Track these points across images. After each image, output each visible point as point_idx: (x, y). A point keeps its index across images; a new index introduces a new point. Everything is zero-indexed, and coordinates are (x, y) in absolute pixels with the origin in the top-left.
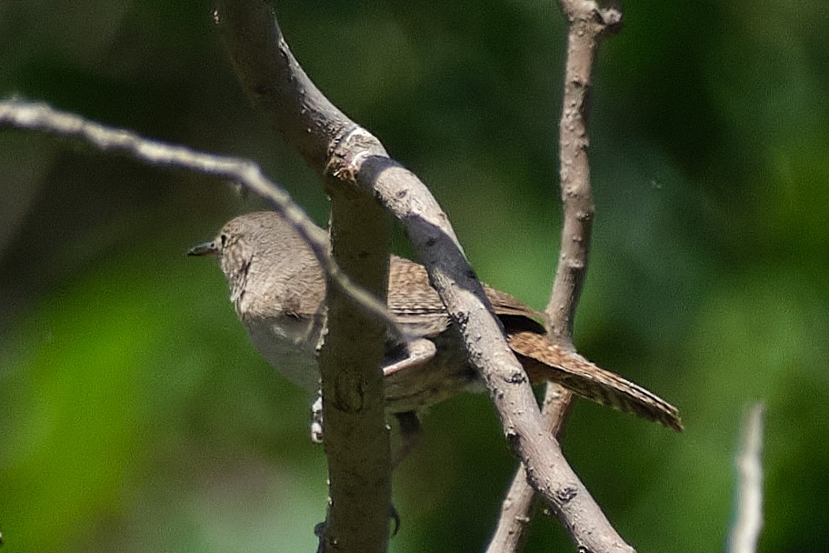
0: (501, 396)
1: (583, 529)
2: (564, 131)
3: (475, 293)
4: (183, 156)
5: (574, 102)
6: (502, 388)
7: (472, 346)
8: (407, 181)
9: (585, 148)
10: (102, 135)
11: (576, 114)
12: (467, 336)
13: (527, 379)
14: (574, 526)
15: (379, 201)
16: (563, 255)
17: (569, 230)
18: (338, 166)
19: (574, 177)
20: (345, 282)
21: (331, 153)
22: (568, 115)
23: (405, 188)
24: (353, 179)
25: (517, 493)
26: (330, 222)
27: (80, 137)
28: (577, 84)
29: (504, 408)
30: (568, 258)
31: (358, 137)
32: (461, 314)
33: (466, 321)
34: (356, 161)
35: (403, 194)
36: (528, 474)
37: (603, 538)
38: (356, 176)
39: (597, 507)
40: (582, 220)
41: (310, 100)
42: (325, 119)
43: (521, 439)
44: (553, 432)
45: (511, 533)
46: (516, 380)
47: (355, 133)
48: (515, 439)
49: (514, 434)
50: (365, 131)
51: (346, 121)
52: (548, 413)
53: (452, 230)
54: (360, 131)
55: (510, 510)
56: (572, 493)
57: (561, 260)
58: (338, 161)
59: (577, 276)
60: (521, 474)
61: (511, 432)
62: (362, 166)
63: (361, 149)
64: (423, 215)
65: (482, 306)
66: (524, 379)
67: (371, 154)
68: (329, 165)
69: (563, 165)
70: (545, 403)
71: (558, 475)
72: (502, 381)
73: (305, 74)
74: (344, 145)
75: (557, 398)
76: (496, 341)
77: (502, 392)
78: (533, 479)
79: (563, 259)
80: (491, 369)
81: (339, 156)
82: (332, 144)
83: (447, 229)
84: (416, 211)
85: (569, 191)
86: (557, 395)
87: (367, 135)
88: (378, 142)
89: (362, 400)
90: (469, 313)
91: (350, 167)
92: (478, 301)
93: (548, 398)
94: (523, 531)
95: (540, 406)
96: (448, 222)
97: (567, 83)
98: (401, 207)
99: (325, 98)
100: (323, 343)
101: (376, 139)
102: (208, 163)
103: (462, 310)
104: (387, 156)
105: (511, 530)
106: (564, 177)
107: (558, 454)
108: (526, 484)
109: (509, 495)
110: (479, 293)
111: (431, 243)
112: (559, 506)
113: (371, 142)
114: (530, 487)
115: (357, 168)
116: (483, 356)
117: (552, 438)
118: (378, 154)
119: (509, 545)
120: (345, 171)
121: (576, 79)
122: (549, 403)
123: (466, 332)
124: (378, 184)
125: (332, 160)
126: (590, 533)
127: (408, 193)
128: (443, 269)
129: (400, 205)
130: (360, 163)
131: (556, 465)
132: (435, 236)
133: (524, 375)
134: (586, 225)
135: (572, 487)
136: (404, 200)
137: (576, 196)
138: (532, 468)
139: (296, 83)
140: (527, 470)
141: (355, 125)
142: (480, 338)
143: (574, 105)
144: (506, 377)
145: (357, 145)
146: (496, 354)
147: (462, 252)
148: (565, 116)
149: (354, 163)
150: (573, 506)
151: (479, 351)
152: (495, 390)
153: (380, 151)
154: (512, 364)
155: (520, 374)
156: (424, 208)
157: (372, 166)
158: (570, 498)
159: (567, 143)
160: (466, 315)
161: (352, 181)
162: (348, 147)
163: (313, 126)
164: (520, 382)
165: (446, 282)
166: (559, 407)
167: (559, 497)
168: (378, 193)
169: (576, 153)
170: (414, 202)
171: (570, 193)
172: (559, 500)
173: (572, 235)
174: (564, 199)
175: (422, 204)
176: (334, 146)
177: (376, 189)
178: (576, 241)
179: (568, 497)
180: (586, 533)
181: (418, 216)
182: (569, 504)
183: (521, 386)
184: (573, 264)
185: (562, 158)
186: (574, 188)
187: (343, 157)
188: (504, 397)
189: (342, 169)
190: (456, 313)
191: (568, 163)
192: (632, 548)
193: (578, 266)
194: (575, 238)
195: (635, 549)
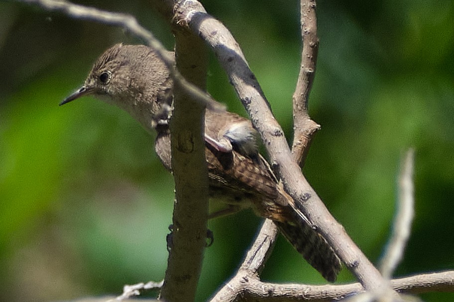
0: (269, 143)
1: (315, 216)
3: (254, 87)
4: (94, 13)
6: (270, 139)
7: (253, 116)
8: (216, 25)
9: (314, 7)
12: (250, 111)
14: (309, 214)
15: (201, 38)
16: (303, 66)
17: (306, 52)
18: (179, 18)
19: (308, 23)
20: (183, 82)
21: (175, 11)
23: (216, 30)
24: (187, 25)
26: (175, 49)
29: (271, 150)
30: (305, 67)
31: (190, 2)
32: (247, 99)
33: (250, 102)
34: (188, 15)
35: (214, 33)
36: (284, 185)
37: (326, 221)
38: (189, 24)
39: (322, 204)
40: (312, 47)
43: (281, 168)
44: (298, 163)
46: (277, 134)
48: (277, 167)
49: (276, 164)
52: (294, 152)
53: (242, 53)
56: (309, 196)
57: (301, 68)
58: (179, 15)
59: (310, 77)
61: (275, 163)
62: (192, 18)
63: (191, 9)
64: (226, 45)
65: (258, 94)
66: (282, 134)
67: (197, 11)
68: (174, 17)
69: (302, 16)
70: (293, 146)
71: (301, 186)
72: (270, 135)
74: (182, 7)
75: (300, 144)
76: (266, 113)
77: (269, 141)
78: (287, 188)
79: (303, 67)
80: (263, 128)
81: (179, 13)
82: (175, 6)
83: (239, 52)
84: (222, 42)
85: (305, 31)
86: (299, 142)
87: (195, 1)
88: (201, 5)
89: (193, 146)
90: (251, 98)
91: (185, 19)
92: (256, 91)
93: (294, 144)
95: (291, 150)
96: (239, 48)
98: (213, 41)
100: (171, 115)
101: (200, 3)
102: (108, 16)
103: (247, 96)
104: (205, 12)
106: (303, 23)
107: (301, 175)
110: (257, 86)
111: (231, 60)
112: (302, 203)
113: (197, 5)
115: (190, 19)
116: (259, 121)
117: (298, 166)
118: (201, 12)
119: (273, 225)
120: (183, 21)
122: (295, 146)
123: (250, 108)
124: (201, 28)
125: (176, 15)
126: (318, 218)
127: (218, 33)
128: (237, 74)
129: (213, 39)
130: (191, 16)
131: (300, 181)
132: (232, 56)
133: (282, 131)
134: (315, 49)
135: (308, 192)
136: (215, 37)
137: (309, 33)
138: (286, 183)
140: (283, 183)
142: (257, 112)
144: (272, 133)
145: (190, 7)
146: (266, 120)
149: (188, 16)
150: (309, 203)
151: (257, 119)
152: (266, 140)
153: (202, 10)
154: (275, 125)
155: (280, 131)
156: (227, 41)
157: (197, 18)
158: (308, 199)
159: (304, 4)
160: (249, 99)
161: (187, 27)
162: (185, 8)
164: (279, 135)
165: (239, 81)
166: (301, 149)
167: (301, 198)
168: (201, 33)
169: (309, 10)
170: (221, 37)
171: (306, 32)
172: (301, 200)
173: (307, 55)
174: (302, 35)
175: (225, 38)
176: (177, 7)
177: (200, 30)
178: (309, 58)
179: (306, 198)
180: (316, 218)
181: (223, 45)
182: (307, 202)
183: (280, 138)
184: (308, 70)
185: (302, 13)
186: (308, 29)
187: (182, 13)
188: (271, 144)
189: (181, 20)
190: (244, 98)
191: (305, 15)
192: (341, 226)
193: (310, 71)
194: (309, 56)
195: (343, 226)
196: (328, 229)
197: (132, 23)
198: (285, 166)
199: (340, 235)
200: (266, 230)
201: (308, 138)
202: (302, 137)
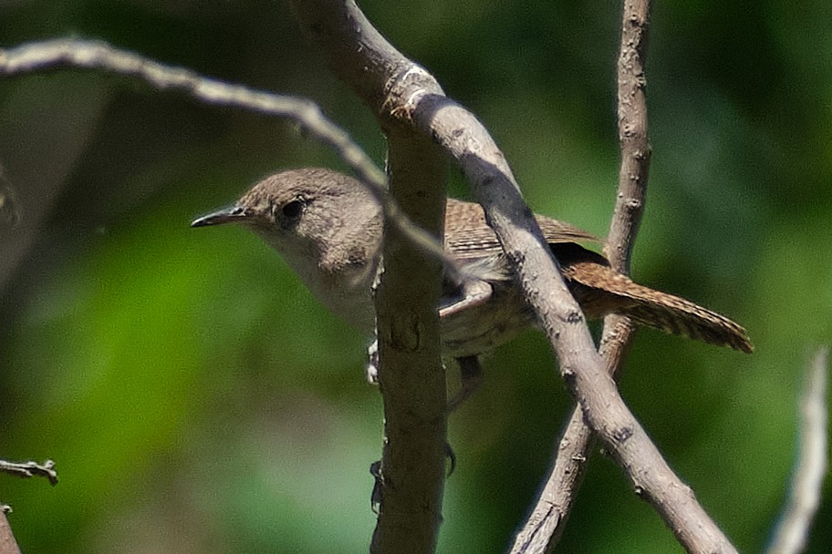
0: (558, 335)
1: (640, 469)
2: (621, 71)
3: (532, 231)
4: (242, 96)
5: (631, 41)
6: (558, 327)
7: (529, 285)
8: (463, 119)
9: (642, 87)
10: (160, 74)
11: (633, 54)
12: (524, 275)
13: (583, 318)
14: (630, 466)
15: (435, 139)
16: (621, 194)
17: (627, 168)
18: (395, 105)
19: (631, 116)
20: (404, 224)
21: (388, 92)
22: (625, 54)
23: (462, 126)
24: (409, 117)
25: (574, 433)
26: (386, 161)
27: (138, 77)
28: (634, 23)
29: (561, 349)
30: (624, 197)
31: (414, 75)
32: (518, 253)
33: (523, 259)
34: (412, 99)
35: (459, 132)
36: (584, 414)
37: (660, 478)
38: (412, 115)
39: (653, 447)
40: (639, 159)
41: (366, 38)
42: (381, 58)
43: (578, 380)
44: (610, 372)
45: (567, 472)
46: (572, 318)
47: (411, 71)
48: (572, 379)
49: (570, 373)
50: (422, 70)
51: (403, 60)
52: (604, 352)
53: (509, 170)
54: (415, 69)
55: (567, 450)
56: (628, 432)
57: (618, 198)
58: (394, 100)
59: (634, 215)
60: (577, 414)
61: (568, 371)
62: (419, 104)
63: (417, 87)
64: (480, 154)
65: (539, 245)
66: (580, 318)
67: (427, 93)
68: (385, 103)
69: (620, 103)
70: (602, 342)
71: (614, 414)
72: (559, 321)
73: (361, 12)
74: (400, 84)
75: (614, 337)
76: (552, 280)
77: (558, 332)
78: (590, 419)
79: (621, 197)
80: (547, 308)
81: (395, 94)
82: (388, 83)
83: (504, 168)
84: (472, 150)
85: (626, 130)
86: (614, 334)
87: (424, 73)
88: (435, 81)
89: (418, 338)
90: (525, 253)
91: (406, 106)
92: (535, 239)
93: (605, 337)
94: (580, 470)
95: (597, 345)
96: (504, 161)
97: (624, 22)
98: (457, 145)
99: (381, 37)
100: (379, 282)
101: (432, 77)
102: (267, 102)
103: (517, 249)
104: (444, 95)
105: (567, 469)
106: (621, 116)
107: (614, 393)
108: (582, 424)
109: (566, 435)
110: (535, 230)
111: (488, 181)
112: (615, 446)
113: (428, 80)
114: (586, 427)
115: (414, 107)
116: (540, 294)
117: (609, 378)
118: (435, 93)
119: (565, 485)
120: (401, 110)
121: (634, 18)
122: (606, 342)
123: (523, 271)
124: (434, 123)
125: (389, 100)
126: (646, 473)
127: (465, 132)
128: (500, 208)
129: (457, 144)
130: (416, 102)
131: (612, 406)
132: (492, 175)
133: (580, 314)
134: (643, 163)
135: (628, 426)
136: (461, 139)
137: (633, 135)
138: (588, 408)
139: (352, 22)
140: (583, 409)
141: (412, 64)
142: (535, 278)
143: (631, 44)
144: (563, 316)
145: (413, 83)
146: (553, 293)
147: (519, 191)
148: (622, 55)
149: (410, 102)
150: (629, 446)
151: (536, 290)
152: (552, 329)
153: (436, 89)
154: (568, 302)
155: (577, 314)
156: (481, 147)
157: (428, 104)
158: (627, 437)
159: (625, 82)
160: (523, 253)
161: (409, 121)
162: (405, 86)
163: (371, 65)
164: (576, 321)
165: (503, 221)
166: (616, 347)
167: (615, 437)
168: (434, 132)
169: (633, 92)
170: (470, 141)
171: (628, 132)
172: (615, 440)
173: (630, 174)
174: (621, 138)
175: (478, 142)
176: (391, 85)
177: (432, 127)
178: (633, 179)
179: (624, 437)
180: (642, 472)
181: (475, 155)
182: (625, 444)
183: (577, 326)
184: (631, 203)
185: (620, 97)
186: (632, 128)
187: (399, 96)
188: (561, 336)
189: (397, 108)
190: (513, 252)
191: (625, 101)
192: (688, 489)
193: (635, 205)
194: (632, 177)
195: (692, 488)
196: (664, 493)
197: (311, 115)
198: (587, 379)
199: (686, 503)
200: (550, 495)
201: (631, 328)
202: (619, 324)
